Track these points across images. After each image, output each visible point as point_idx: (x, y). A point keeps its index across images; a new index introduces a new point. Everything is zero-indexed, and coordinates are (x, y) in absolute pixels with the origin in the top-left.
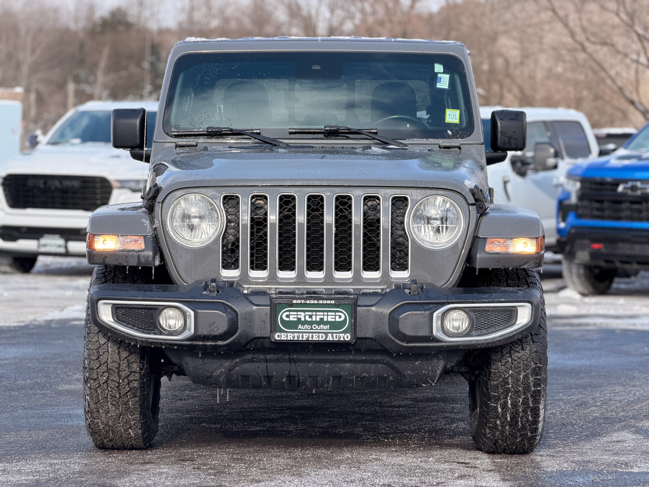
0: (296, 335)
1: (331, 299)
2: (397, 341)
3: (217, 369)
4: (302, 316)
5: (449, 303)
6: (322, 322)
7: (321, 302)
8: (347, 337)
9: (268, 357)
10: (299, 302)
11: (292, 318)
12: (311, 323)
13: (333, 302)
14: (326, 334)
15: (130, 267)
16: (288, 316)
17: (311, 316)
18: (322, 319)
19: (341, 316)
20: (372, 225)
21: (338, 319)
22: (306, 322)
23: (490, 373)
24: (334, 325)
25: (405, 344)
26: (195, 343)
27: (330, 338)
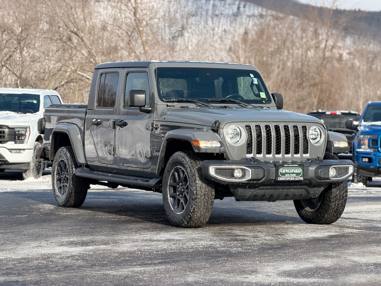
0: (285, 178)
1: (297, 164)
2: (317, 180)
3: (248, 193)
4: (287, 171)
5: (334, 165)
6: (293, 173)
7: (293, 165)
8: (302, 179)
9: (268, 187)
10: (286, 165)
11: (284, 172)
12: (290, 173)
13: (297, 165)
14: (295, 177)
15: (216, 153)
16: (282, 171)
17: (290, 171)
18: (293, 172)
19: (299, 170)
20: (297, 137)
21: (299, 172)
22: (288, 173)
23: (331, 192)
24: (298, 174)
25: (319, 181)
26: (250, 182)
27: (296, 179)
